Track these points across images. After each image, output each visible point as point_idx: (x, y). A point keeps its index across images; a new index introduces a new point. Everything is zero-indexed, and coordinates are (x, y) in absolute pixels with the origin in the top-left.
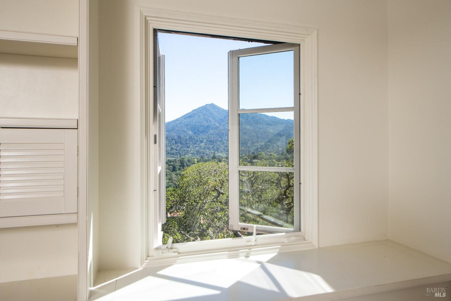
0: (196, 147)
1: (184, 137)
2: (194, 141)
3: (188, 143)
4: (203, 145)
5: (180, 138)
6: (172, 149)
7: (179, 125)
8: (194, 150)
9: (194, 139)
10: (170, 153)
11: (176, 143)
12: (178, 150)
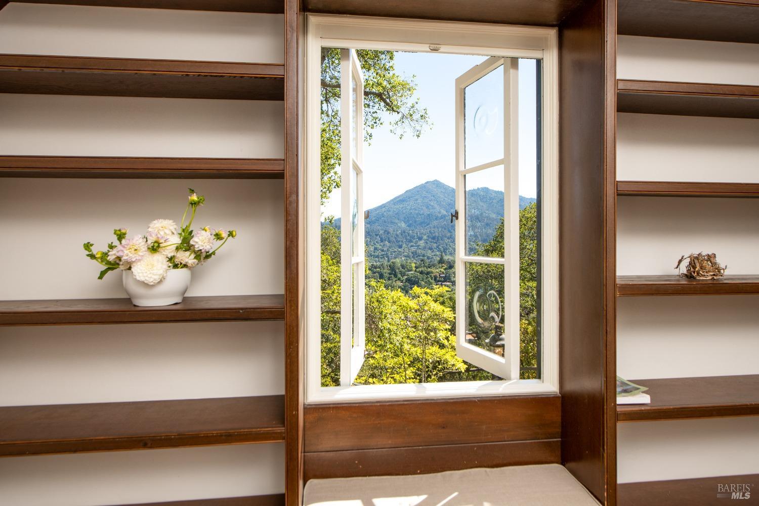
0: (412, 246)
1: (394, 231)
2: (408, 238)
3: (399, 241)
4: (422, 243)
5: (388, 233)
6: (375, 249)
7: (385, 213)
8: (409, 251)
9: (409, 234)
10: (374, 256)
11: (382, 241)
12: (385, 251)
